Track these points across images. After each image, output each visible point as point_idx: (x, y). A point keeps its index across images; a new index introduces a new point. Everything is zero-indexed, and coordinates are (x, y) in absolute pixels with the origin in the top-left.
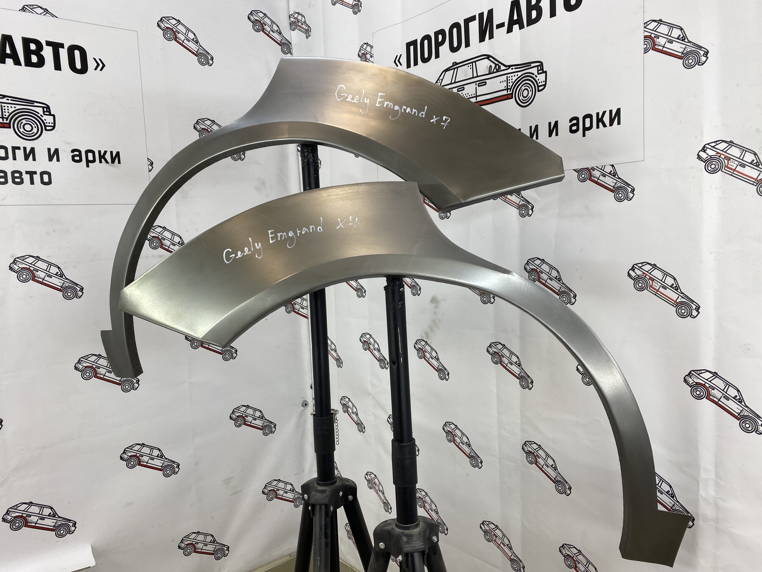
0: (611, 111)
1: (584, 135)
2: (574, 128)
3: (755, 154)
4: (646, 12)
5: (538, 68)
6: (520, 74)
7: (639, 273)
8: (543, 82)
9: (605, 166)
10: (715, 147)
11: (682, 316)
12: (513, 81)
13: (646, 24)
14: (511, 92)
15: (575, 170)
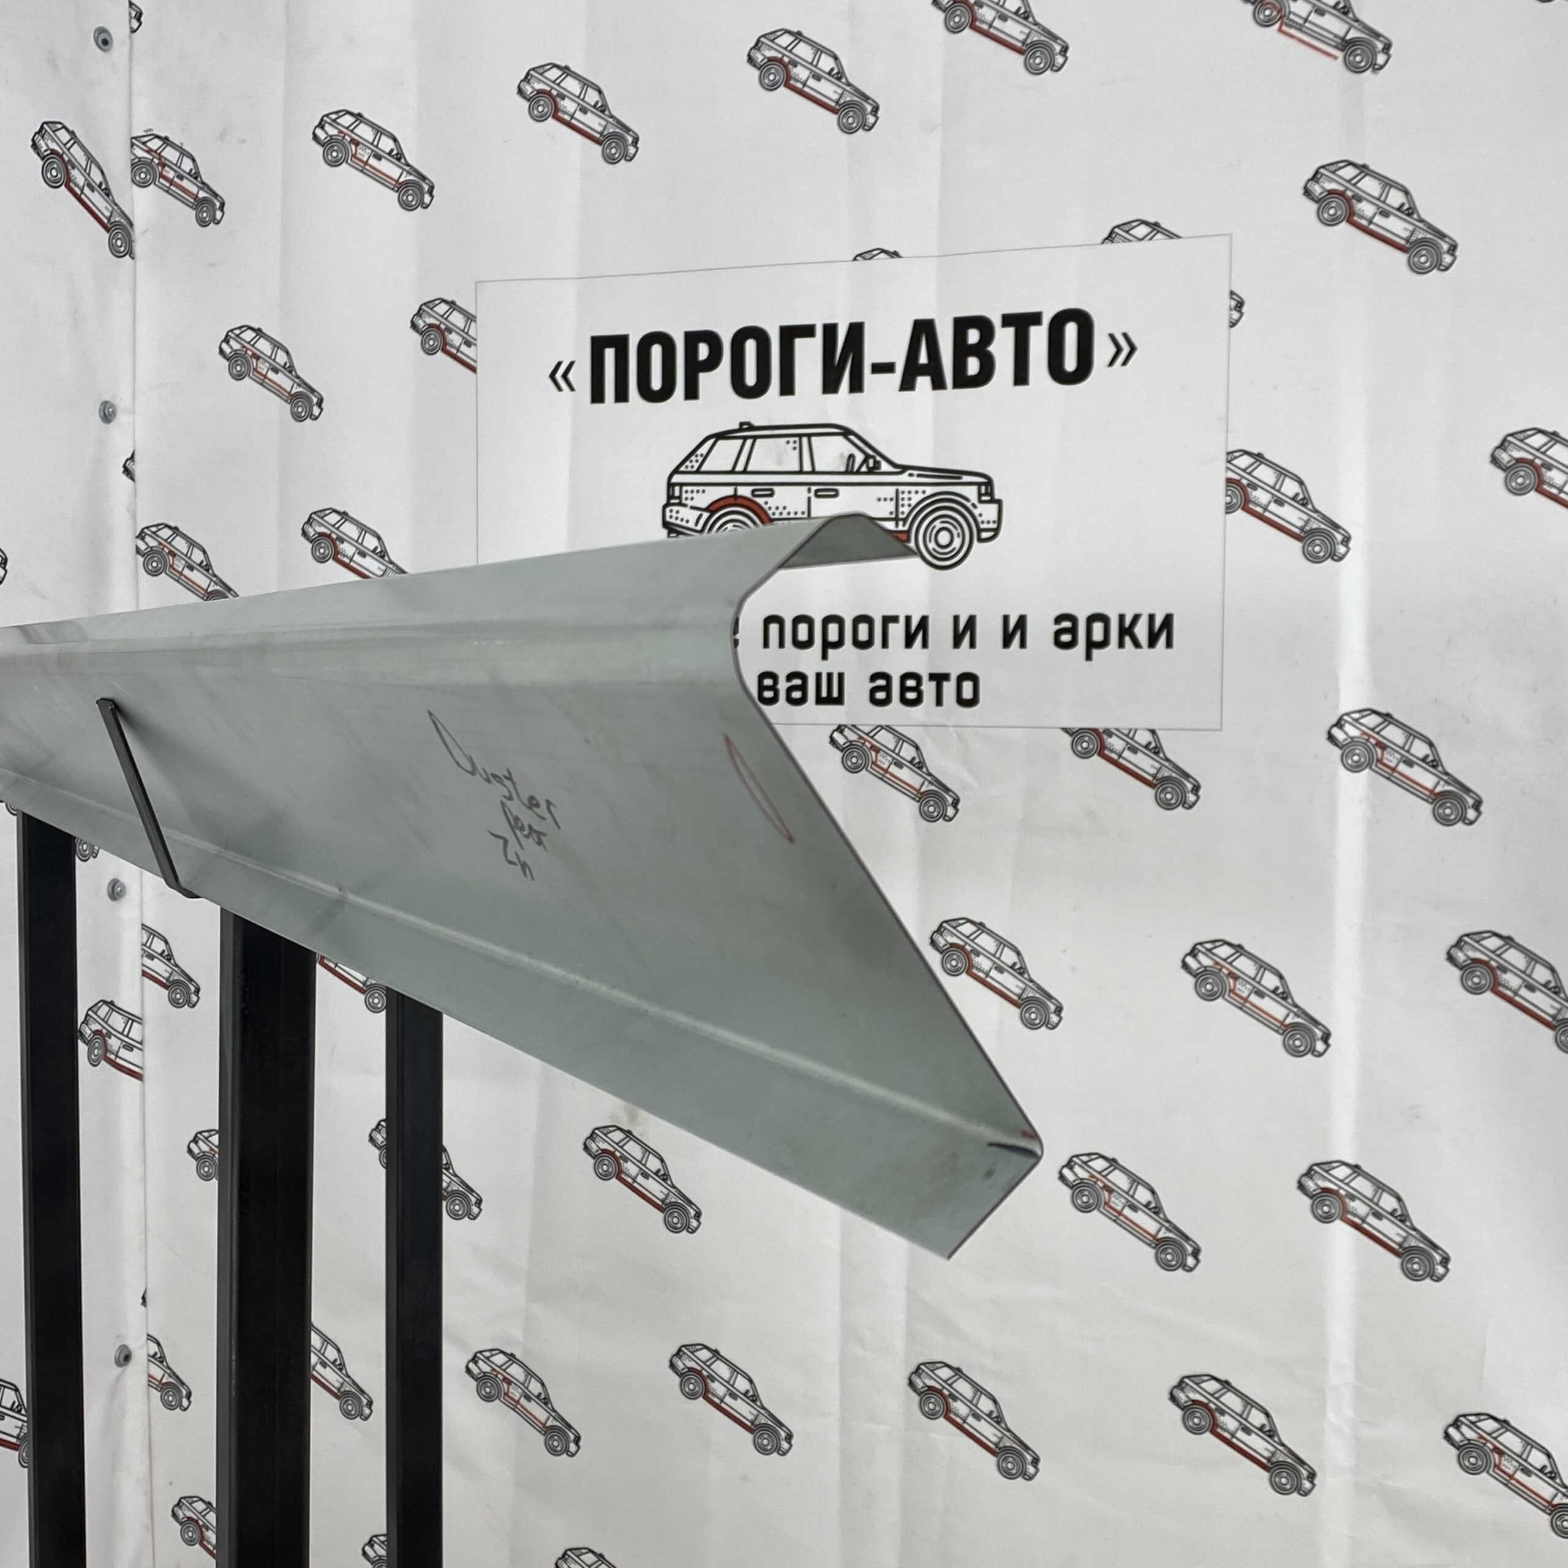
0: (1152, 618)
1: (1089, 657)
2: (1066, 638)
3: (1431, 745)
4: (1231, 432)
5: (979, 490)
6: (930, 490)
7: (1206, 961)
8: (991, 521)
9: (1136, 730)
10: (1362, 721)
11: (1295, 1053)
12: (913, 502)
13: (1231, 456)
14: (906, 528)
15: (1066, 730)
